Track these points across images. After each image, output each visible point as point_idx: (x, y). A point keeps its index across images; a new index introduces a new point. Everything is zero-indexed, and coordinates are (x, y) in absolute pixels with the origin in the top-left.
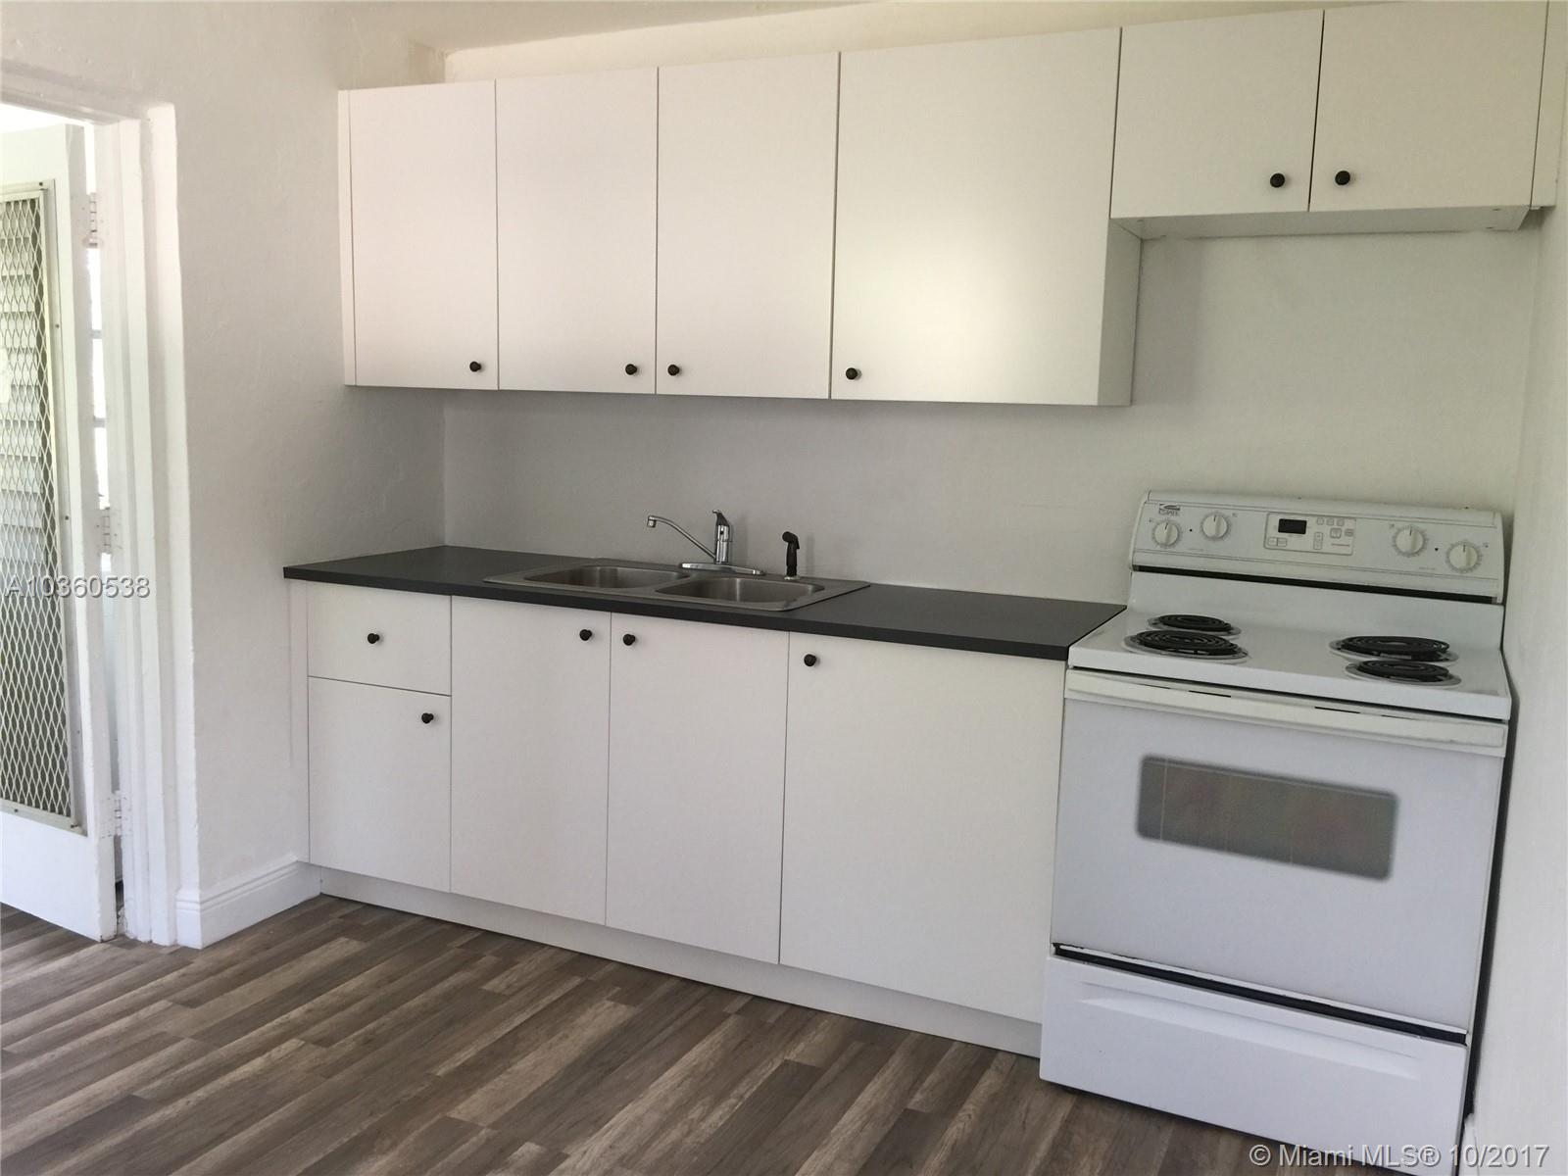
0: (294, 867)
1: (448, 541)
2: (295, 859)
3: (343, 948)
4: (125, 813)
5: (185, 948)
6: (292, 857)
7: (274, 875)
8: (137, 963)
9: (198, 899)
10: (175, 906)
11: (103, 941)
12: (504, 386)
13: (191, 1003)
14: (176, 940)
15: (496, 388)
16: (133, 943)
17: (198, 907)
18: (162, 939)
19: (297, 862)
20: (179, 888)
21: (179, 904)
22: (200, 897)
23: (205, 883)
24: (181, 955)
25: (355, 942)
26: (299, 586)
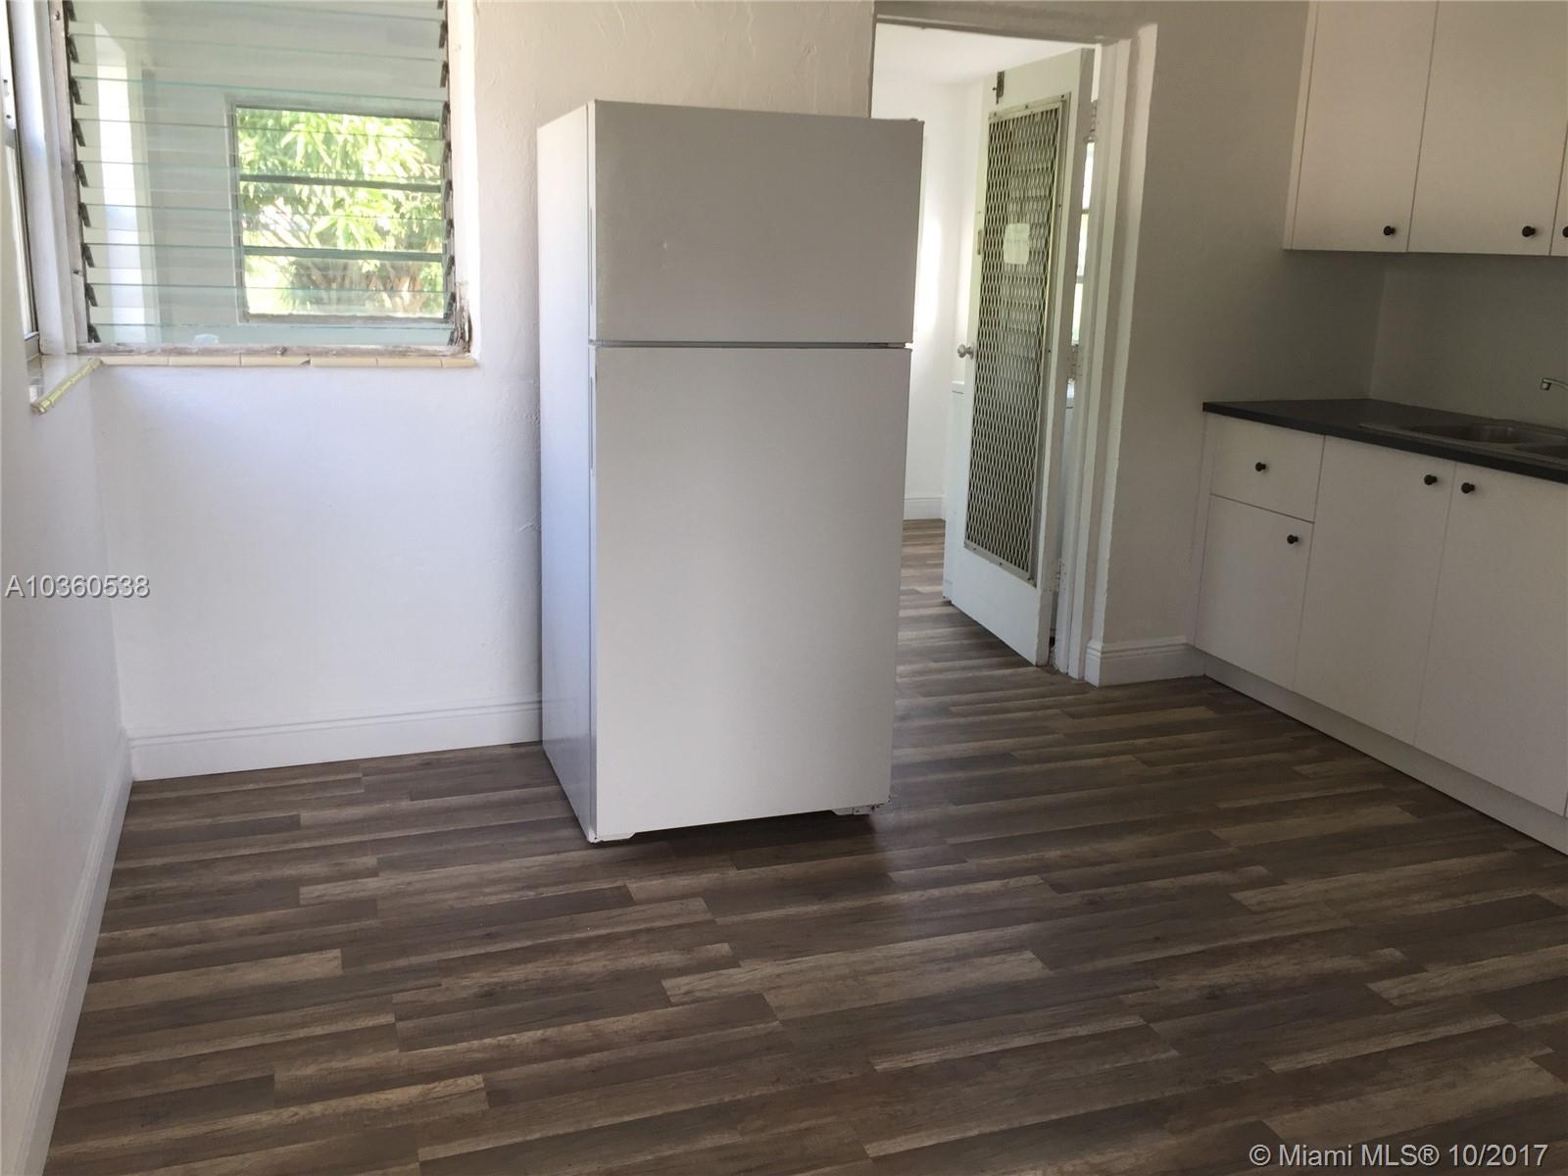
0: (1182, 647)
1: (1373, 394)
2: (1185, 641)
3: (1202, 713)
4: (1062, 576)
5: (1088, 683)
6: (1183, 639)
7: (1166, 649)
8: (1052, 684)
9: (1100, 648)
10: (1085, 652)
11: (1037, 666)
12: (1412, 249)
13: (1073, 716)
14: (1083, 677)
15: (1404, 251)
16: (1056, 672)
17: (1099, 654)
18: (1074, 673)
19: (1186, 644)
20: (1090, 639)
21: (1088, 650)
22: (1103, 647)
23: (1106, 639)
24: (1083, 686)
25: (1211, 712)
26: (1214, 419)
